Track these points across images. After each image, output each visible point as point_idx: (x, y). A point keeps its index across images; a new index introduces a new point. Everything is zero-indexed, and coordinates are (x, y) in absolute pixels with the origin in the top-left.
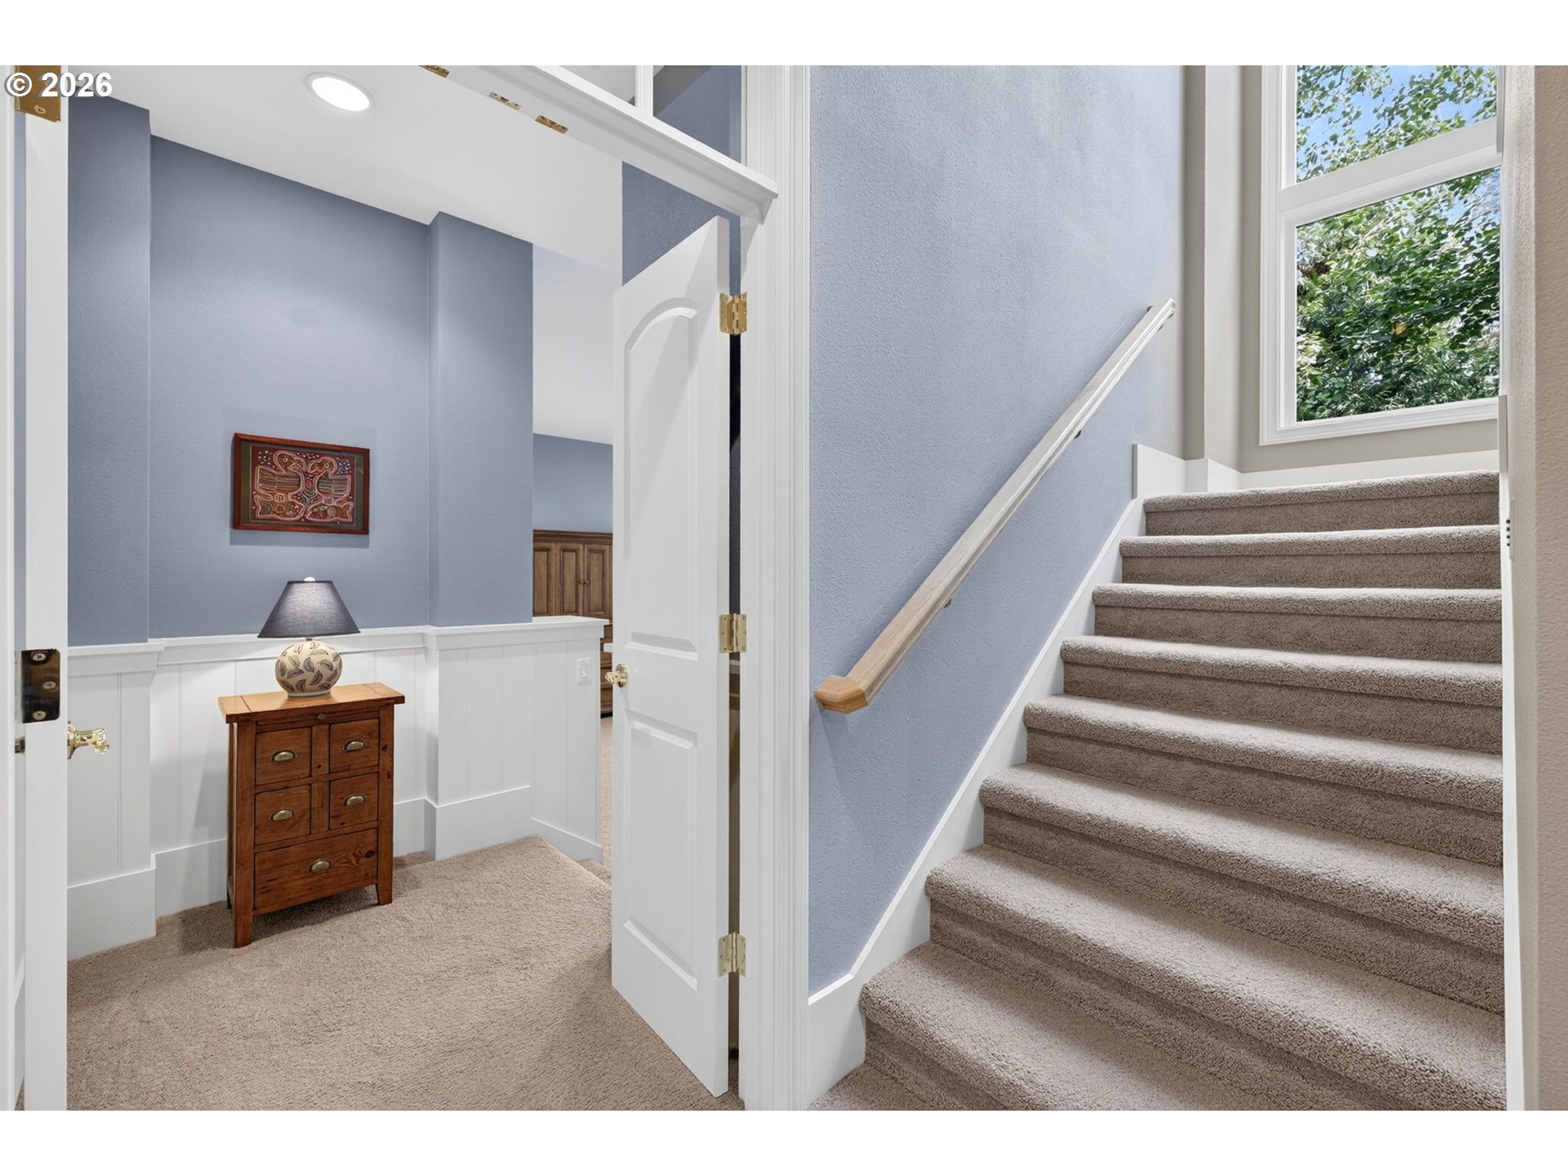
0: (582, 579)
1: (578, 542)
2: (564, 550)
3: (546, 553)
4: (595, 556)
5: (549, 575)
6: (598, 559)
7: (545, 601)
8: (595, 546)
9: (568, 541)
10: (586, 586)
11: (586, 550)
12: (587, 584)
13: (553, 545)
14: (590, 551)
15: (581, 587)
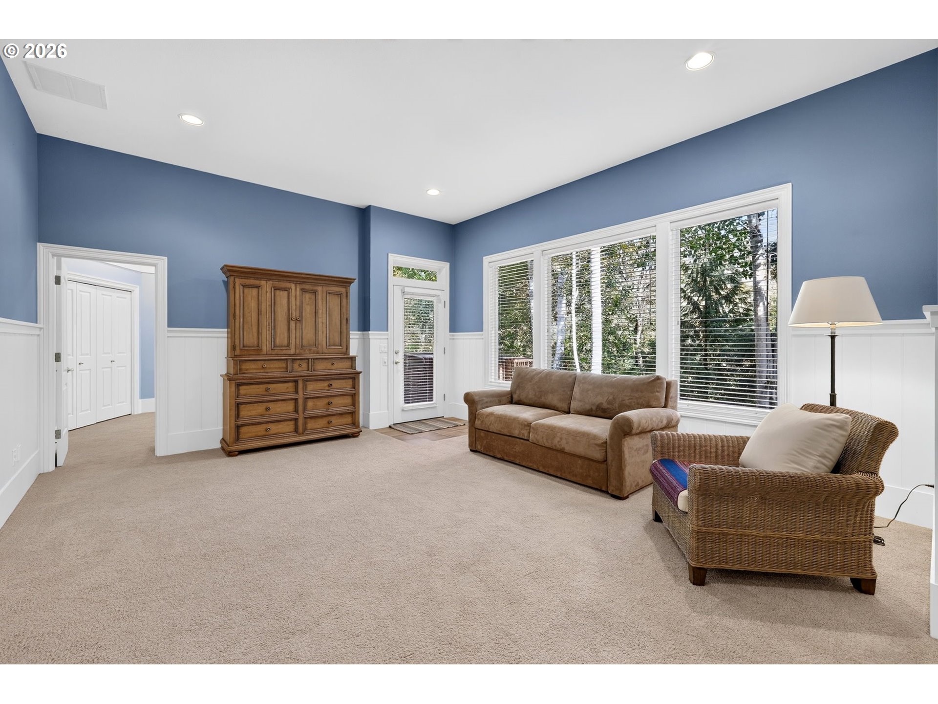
0: (294, 316)
1: (290, 281)
2: (276, 289)
3: (256, 289)
4: (307, 296)
5: (259, 313)
6: (310, 298)
7: (256, 335)
8: (307, 287)
9: (279, 281)
10: (298, 324)
11: (298, 289)
12: (299, 320)
13: (263, 283)
14: (303, 290)
15: (293, 324)
